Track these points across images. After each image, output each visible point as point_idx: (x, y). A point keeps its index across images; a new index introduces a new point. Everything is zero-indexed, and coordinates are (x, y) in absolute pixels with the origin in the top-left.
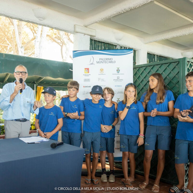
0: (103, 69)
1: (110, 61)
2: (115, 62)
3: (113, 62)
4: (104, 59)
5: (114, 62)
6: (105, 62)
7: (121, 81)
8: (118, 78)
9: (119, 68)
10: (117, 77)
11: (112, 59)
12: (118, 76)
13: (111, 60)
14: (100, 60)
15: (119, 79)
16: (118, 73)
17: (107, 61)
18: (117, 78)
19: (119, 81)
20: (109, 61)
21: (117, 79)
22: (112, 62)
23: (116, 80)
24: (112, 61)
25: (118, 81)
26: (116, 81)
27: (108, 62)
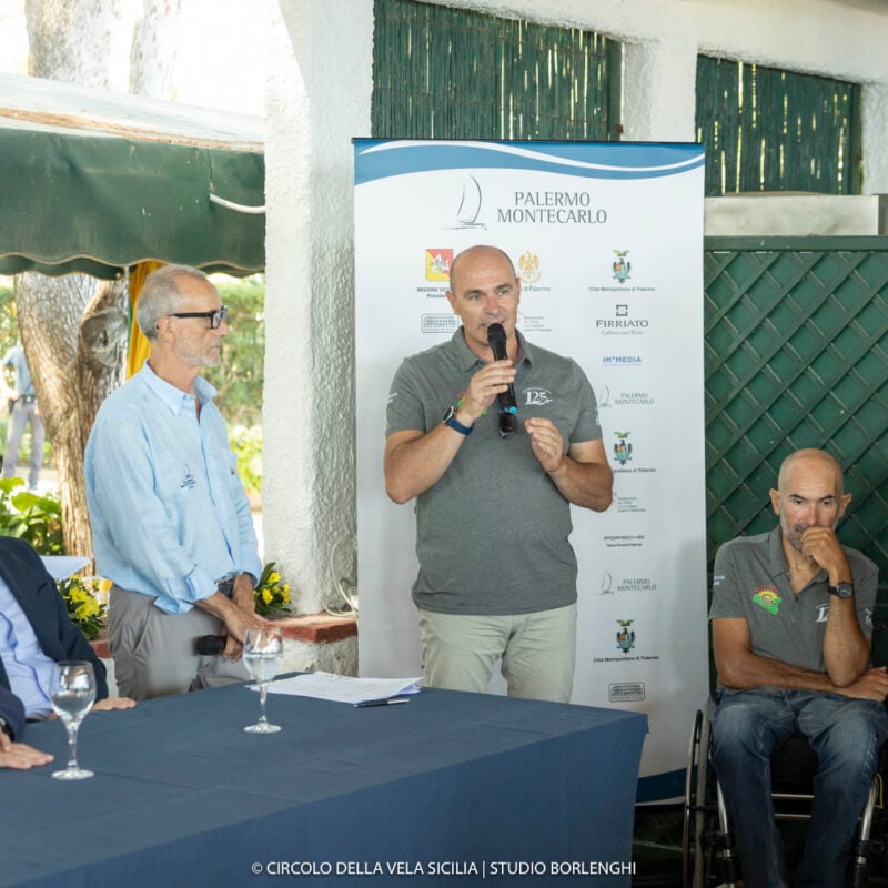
0: (535, 257)
1: (575, 208)
2: (602, 217)
3: (594, 218)
4: (542, 200)
5: (602, 215)
6: (545, 214)
7: (640, 328)
8: (622, 310)
9: (625, 254)
10: (618, 306)
11: (585, 198)
12: (621, 298)
13: (580, 207)
14: (521, 202)
15: (628, 319)
16: (622, 281)
17: (559, 207)
18: (618, 315)
19: (626, 329)
20: (568, 208)
21: (615, 319)
22: (586, 218)
23: (610, 323)
24: (586, 209)
25: (619, 329)
26: (607, 329)
27: (563, 216)
